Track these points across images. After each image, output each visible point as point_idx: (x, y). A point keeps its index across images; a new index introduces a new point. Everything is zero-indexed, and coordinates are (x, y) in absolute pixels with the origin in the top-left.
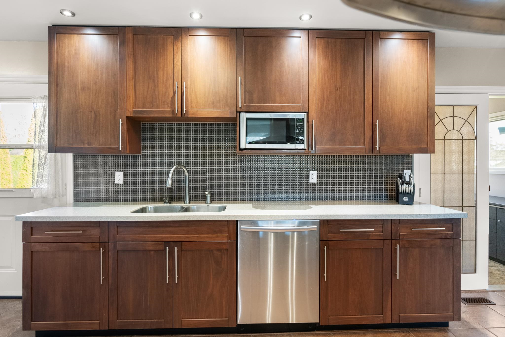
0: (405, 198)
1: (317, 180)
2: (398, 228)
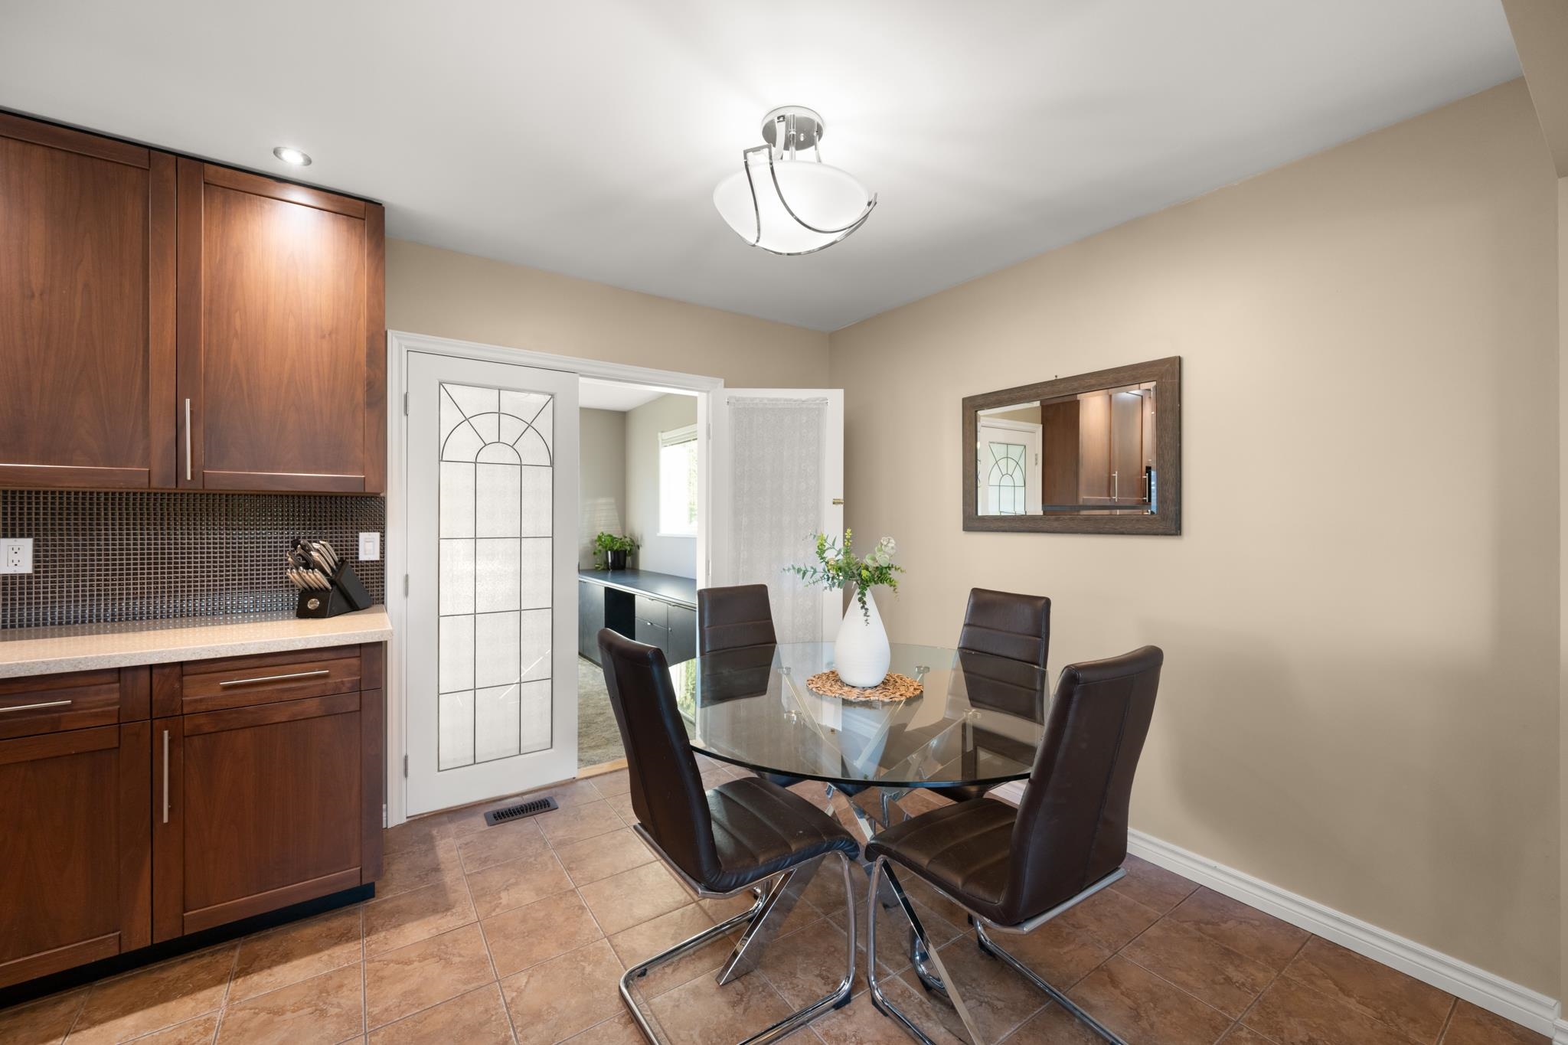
0: (311, 603)
1: (37, 567)
2: (177, 686)
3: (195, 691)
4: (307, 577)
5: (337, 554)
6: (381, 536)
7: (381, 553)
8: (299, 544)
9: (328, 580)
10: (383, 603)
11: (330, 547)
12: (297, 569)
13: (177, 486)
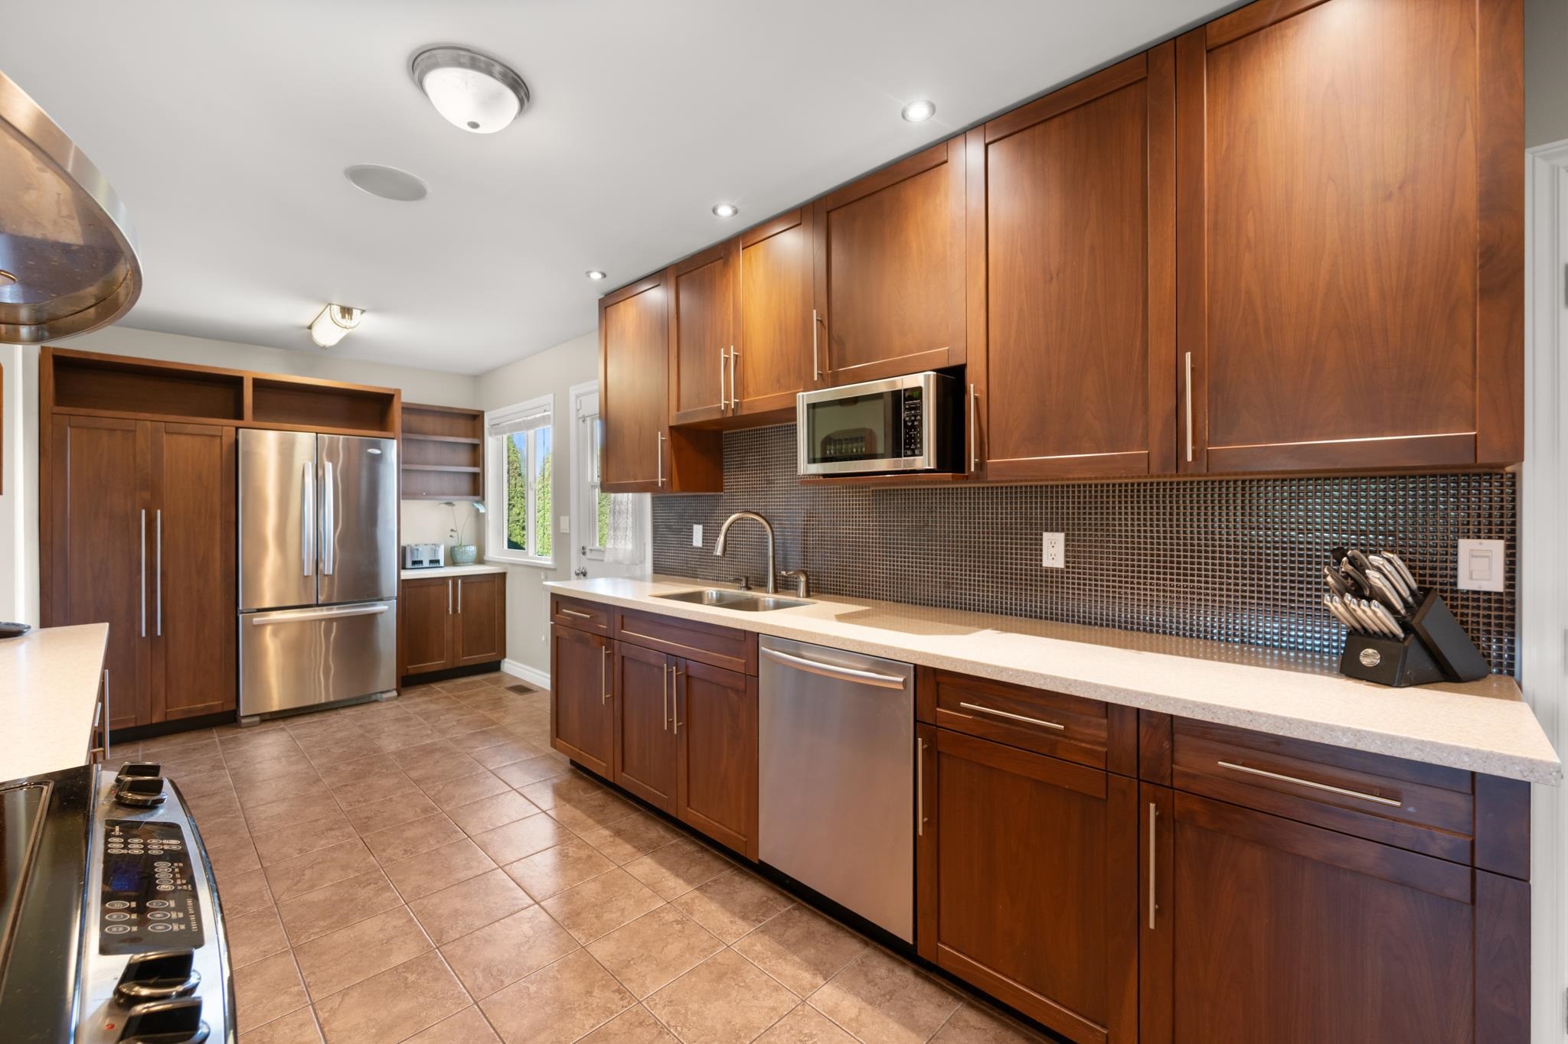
0: (1366, 656)
1: (1067, 562)
2: (1166, 745)
3: (1189, 760)
4: (1359, 612)
5: (1414, 575)
6: (1508, 547)
7: (1507, 579)
8: (1346, 556)
9: (1398, 620)
10: (1511, 674)
11: (1400, 562)
12: (1342, 596)
13: (1177, 472)
